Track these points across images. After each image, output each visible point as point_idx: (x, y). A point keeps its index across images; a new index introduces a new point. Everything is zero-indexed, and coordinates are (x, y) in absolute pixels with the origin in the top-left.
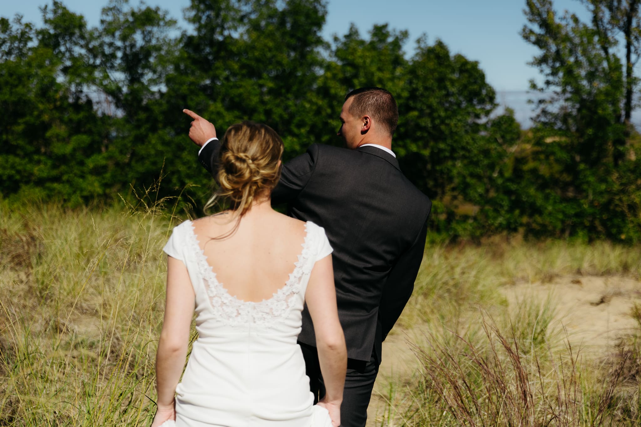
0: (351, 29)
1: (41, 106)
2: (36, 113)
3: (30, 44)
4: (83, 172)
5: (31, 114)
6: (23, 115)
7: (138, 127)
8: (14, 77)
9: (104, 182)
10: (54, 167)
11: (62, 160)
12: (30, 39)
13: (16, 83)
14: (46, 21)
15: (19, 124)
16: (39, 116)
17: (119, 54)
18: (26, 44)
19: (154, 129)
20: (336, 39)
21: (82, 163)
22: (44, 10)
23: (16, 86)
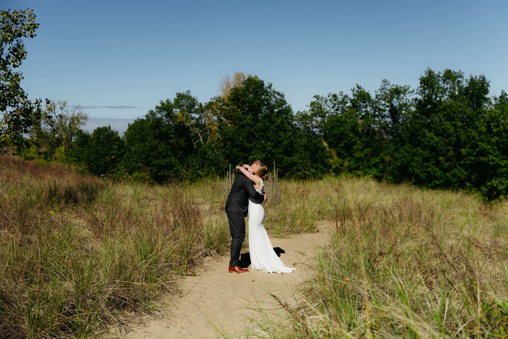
0: (502, 93)
1: (351, 135)
2: (349, 138)
3: (347, 105)
4: (370, 166)
5: (347, 139)
6: (343, 140)
7: (396, 144)
8: (340, 122)
9: (379, 170)
10: (356, 163)
11: (359, 159)
12: (347, 102)
13: (340, 125)
14: (354, 95)
15: (341, 143)
16: (350, 139)
17: (388, 109)
18: (345, 105)
19: (403, 145)
20: (495, 99)
21: (369, 161)
22: (353, 90)
23: (340, 127)
